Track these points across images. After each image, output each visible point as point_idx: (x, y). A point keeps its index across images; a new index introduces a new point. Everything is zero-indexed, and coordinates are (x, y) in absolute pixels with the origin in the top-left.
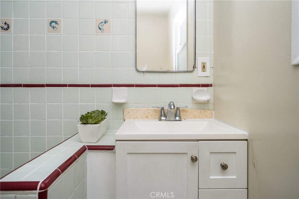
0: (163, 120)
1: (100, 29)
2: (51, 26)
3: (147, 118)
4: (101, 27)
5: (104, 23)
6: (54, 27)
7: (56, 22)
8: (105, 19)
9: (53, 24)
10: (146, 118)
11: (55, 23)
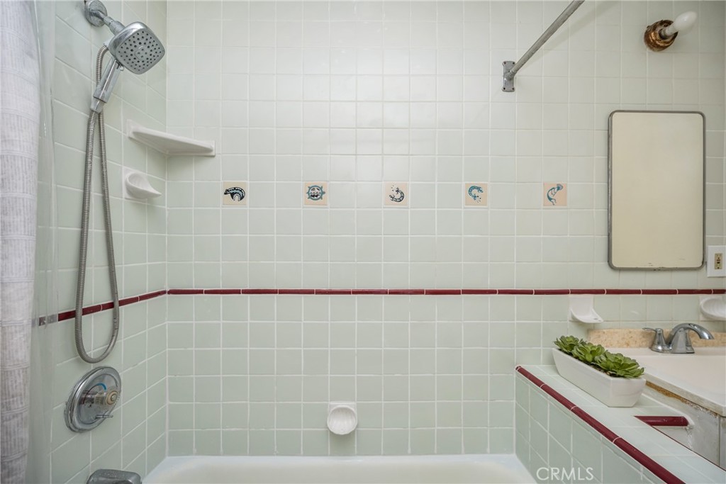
0: (658, 351)
1: (550, 199)
2: (470, 194)
3: (628, 345)
4: (551, 196)
5: (556, 189)
6: (475, 197)
7: (479, 189)
8: (558, 183)
9: (475, 192)
10: (625, 346)
11: (477, 190)
